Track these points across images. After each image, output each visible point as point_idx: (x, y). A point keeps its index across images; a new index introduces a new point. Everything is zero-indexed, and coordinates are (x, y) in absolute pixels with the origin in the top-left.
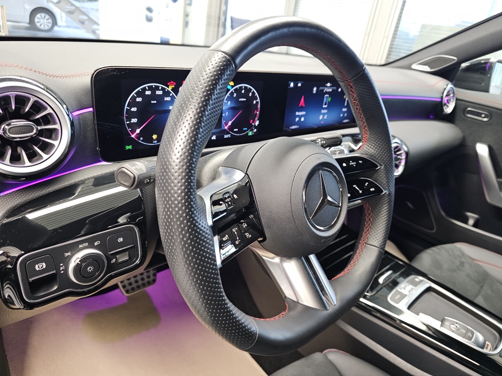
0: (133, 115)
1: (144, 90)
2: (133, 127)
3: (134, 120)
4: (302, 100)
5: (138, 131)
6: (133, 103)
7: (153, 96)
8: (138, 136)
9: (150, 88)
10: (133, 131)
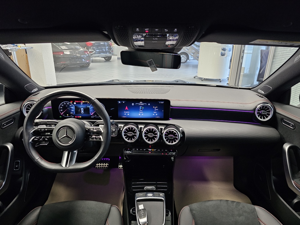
0: (61, 109)
1: (64, 103)
2: (62, 112)
3: (62, 110)
4: (127, 107)
5: (63, 113)
6: (61, 106)
7: (66, 105)
8: (63, 114)
9: (65, 103)
10: (62, 113)
